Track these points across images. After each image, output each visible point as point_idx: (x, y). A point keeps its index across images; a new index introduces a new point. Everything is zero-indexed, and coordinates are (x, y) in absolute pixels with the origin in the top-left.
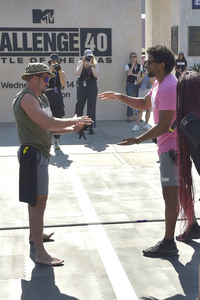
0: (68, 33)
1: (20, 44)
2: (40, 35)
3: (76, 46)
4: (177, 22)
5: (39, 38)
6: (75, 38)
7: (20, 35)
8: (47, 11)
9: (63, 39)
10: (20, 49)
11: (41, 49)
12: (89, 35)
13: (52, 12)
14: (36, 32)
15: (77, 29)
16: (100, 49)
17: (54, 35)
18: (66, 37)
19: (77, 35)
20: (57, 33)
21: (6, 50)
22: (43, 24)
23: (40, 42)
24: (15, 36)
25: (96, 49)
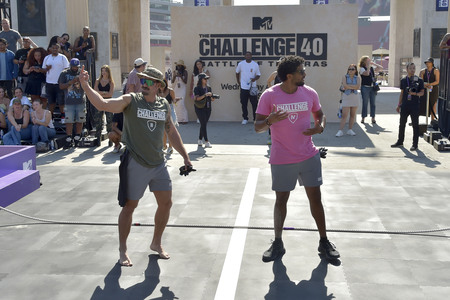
0: (285, 38)
1: (240, 50)
2: (259, 40)
3: (292, 50)
4: (419, 25)
5: (257, 43)
6: (292, 43)
7: (240, 40)
8: (266, 19)
9: (280, 44)
10: (240, 54)
11: (259, 54)
12: (305, 40)
13: (270, 19)
14: (255, 38)
15: (294, 35)
16: (315, 53)
17: (271, 40)
18: (283, 42)
19: (294, 40)
20: (275, 38)
21: (227, 55)
22: (262, 31)
23: (258, 47)
24: (236, 42)
25: (311, 53)
